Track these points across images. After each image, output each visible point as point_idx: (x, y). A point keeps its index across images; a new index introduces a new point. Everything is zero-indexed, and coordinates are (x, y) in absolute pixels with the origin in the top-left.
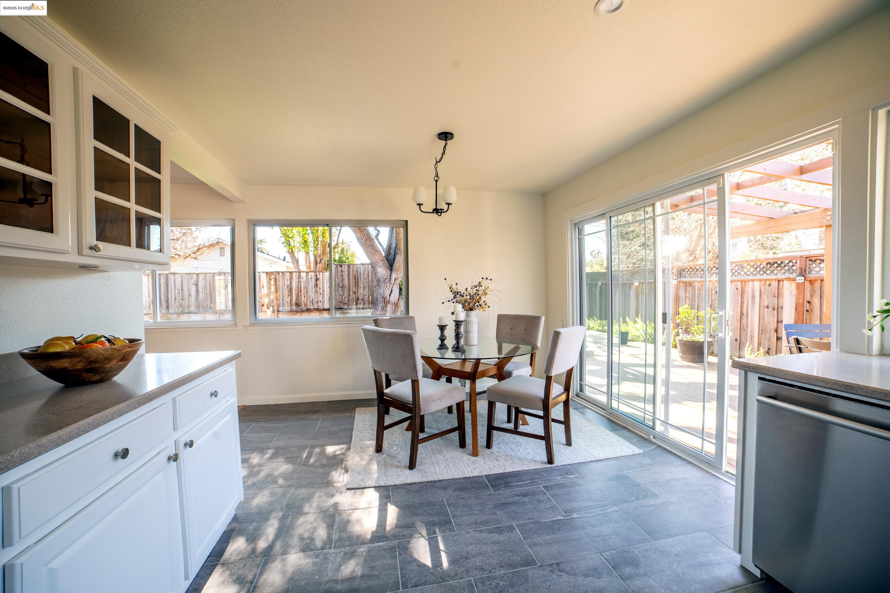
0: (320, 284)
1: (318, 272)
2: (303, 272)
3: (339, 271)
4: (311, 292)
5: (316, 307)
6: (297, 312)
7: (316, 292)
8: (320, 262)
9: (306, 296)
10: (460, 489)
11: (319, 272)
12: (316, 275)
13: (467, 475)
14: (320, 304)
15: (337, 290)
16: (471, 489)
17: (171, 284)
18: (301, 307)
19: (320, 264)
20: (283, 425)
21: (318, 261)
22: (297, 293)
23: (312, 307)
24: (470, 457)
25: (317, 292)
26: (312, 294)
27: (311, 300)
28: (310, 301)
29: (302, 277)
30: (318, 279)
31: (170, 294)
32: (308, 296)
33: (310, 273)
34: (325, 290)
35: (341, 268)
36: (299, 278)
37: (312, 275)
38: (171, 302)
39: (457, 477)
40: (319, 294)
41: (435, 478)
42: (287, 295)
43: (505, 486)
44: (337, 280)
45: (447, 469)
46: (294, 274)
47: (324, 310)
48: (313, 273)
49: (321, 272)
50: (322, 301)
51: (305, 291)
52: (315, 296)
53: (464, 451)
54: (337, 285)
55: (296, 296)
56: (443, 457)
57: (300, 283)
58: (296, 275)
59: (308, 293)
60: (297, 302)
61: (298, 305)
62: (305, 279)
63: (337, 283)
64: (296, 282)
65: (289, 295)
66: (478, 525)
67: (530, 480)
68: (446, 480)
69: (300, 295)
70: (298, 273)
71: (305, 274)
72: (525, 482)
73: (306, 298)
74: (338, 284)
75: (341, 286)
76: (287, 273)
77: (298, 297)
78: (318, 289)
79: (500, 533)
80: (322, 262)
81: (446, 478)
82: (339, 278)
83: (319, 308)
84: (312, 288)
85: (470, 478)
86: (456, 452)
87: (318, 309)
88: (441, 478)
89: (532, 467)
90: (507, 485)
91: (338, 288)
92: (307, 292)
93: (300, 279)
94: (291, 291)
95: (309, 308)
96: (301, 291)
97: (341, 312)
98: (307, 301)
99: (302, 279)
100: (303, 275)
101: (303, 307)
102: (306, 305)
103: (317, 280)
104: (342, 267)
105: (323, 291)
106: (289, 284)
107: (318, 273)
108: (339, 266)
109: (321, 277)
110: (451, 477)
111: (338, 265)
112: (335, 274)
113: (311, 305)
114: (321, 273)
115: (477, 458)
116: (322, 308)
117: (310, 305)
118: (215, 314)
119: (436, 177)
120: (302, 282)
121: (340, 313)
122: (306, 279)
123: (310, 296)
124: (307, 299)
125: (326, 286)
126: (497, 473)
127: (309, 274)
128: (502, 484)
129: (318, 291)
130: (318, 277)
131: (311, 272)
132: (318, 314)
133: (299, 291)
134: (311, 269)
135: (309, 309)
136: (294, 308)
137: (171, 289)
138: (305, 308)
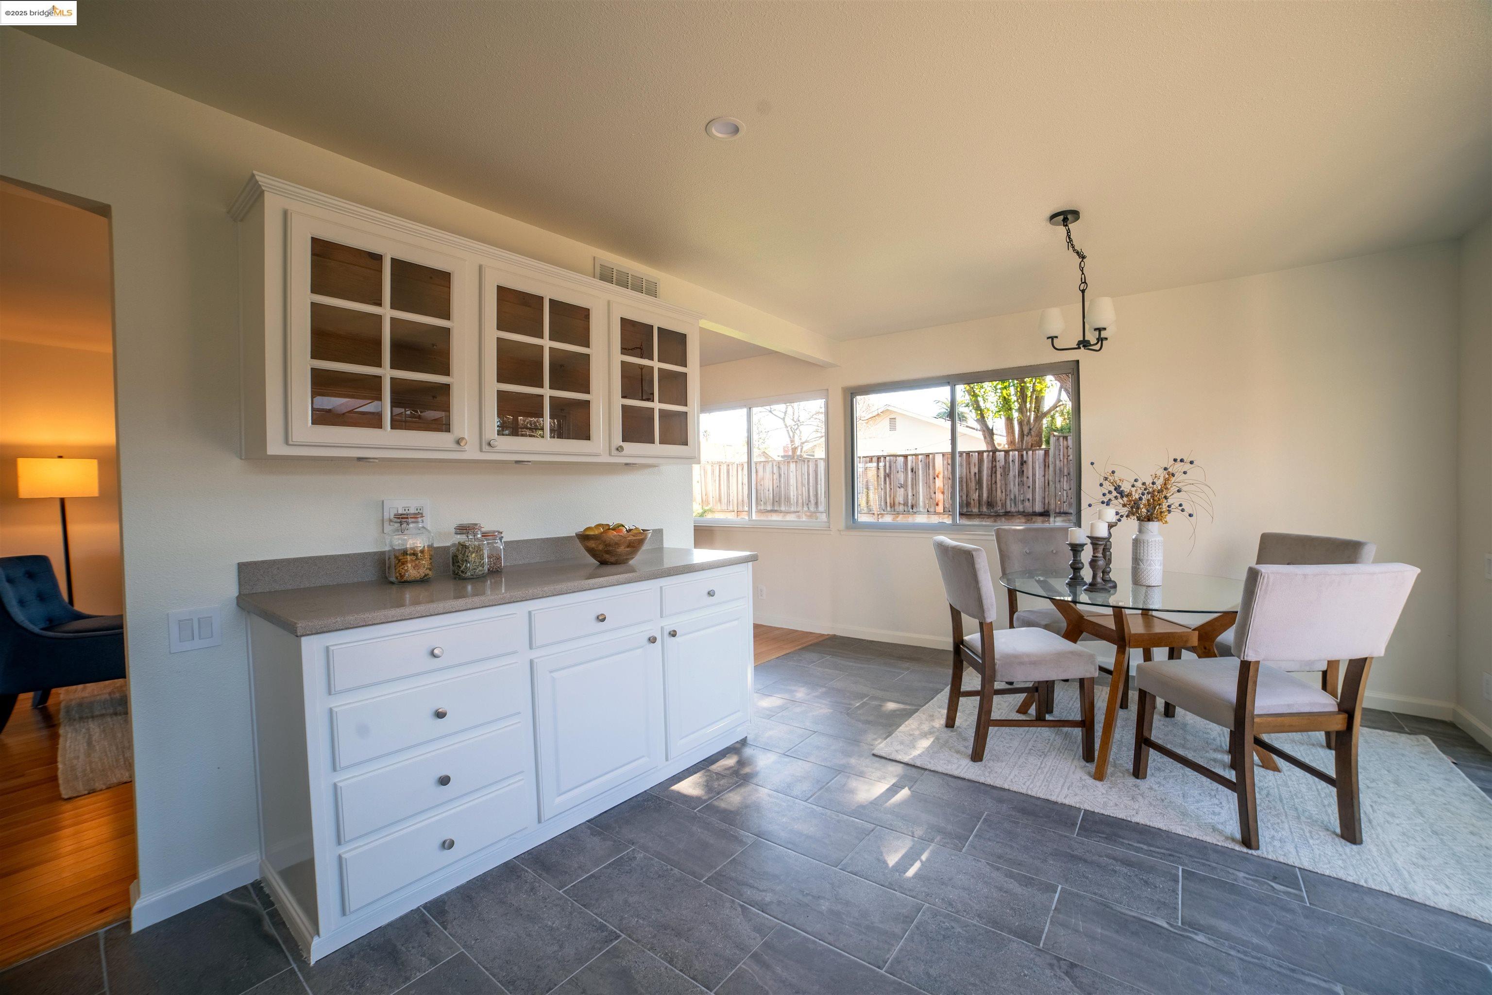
0: (1027, 469)
1: (1025, 449)
2: (1000, 451)
3: (1062, 447)
4: (1012, 483)
5: (1021, 510)
6: (989, 516)
7: (1021, 484)
8: (1029, 433)
9: (1004, 491)
10: (1024, 811)
11: (1027, 450)
12: (1022, 456)
13: (1053, 798)
14: (1027, 503)
15: (1057, 480)
16: (1042, 817)
17: (821, 473)
18: (995, 509)
19: (1030, 436)
20: (859, 665)
21: (1025, 433)
22: (990, 486)
23: (1013, 510)
24: (1086, 777)
25: (1023, 485)
26: (1014, 489)
27: (1012, 497)
28: (1011, 500)
29: (997, 460)
30: (1025, 462)
31: (819, 486)
32: (1008, 491)
33: (1011, 453)
34: (1037, 480)
35: (1065, 442)
36: (992, 461)
37: (1014, 456)
38: (821, 498)
39: (1033, 794)
40: (1026, 487)
41: (998, 783)
42: (974, 488)
43: (1106, 838)
44: (1058, 462)
45: (1029, 780)
46: (985, 454)
47: (1035, 514)
48: (1017, 453)
49: (1030, 450)
50: (1031, 499)
51: (1003, 482)
52: (1019, 491)
53: (1085, 766)
54: (1058, 471)
55: (988, 490)
56: (1039, 763)
57: (994, 469)
58: (988, 456)
59: (1008, 485)
60: (990, 500)
61: (990, 504)
62: (1003, 463)
63: (1058, 468)
64: (987, 468)
65: (976, 489)
66: (1001, 861)
67: (1168, 849)
68: (1015, 792)
69: (994, 489)
70: (991, 453)
71: (1003, 453)
72: (1152, 849)
73: (1004, 494)
74: (1060, 470)
75: (1066, 473)
76: (973, 454)
77: (991, 491)
78: (1025, 479)
79: (1024, 883)
80: (1033, 433)
81: (1014, 788)
82: (1062, 459)
83: (1026, 511)
84: (1015, 477)
85: (1056, 803)
86: (1069, 763)
87: (1024, 512)
88: (1006, 786)
89: (1195, 834)
90: (1111, 838)
91: (1060, 477)
92: (1006, 484)
93: (994, 463)
94: (979, 482)
95: (1009, 509)
96: (996, 482)
97: (1065, 518)
98: (1006, 499)
99: (998, 463)
100: (1000, 455)
101: (999, 509)
102: (1004, 505)
103: (1023, 463)
104: (1067, 440)
105: (1034, 482)
106: (977, 471)
107: (1025, 452)
108: (1061, 439)
109: (1030, 460)
110: (1024, 791)
111: (1060, 437)
112: (1055, 454)
113: (1013, 505)
114: (1030, 453)
115: (1098, 783)
116: (1030, 510)
117: (1011, 506)
118: (872, 515)
119: (1083, 285)
120: (998, 467)
121: (1063, 521)
122: (1005, 463)
123: (1010, 491)
124: (1006, 495)
125: (1039, 473)
126: (1112, 815)
127: (1009, 455)
128: (1103, 833)
129: (1025, 482)
130: (1025, 458)
131: (1015, 450)
132: (1023, 521)
133: (993, 482)
134: (1015, 445)
135: (1009, 512)
136: (985, 509)
137: (821, 480)
138: (1003, 511)
